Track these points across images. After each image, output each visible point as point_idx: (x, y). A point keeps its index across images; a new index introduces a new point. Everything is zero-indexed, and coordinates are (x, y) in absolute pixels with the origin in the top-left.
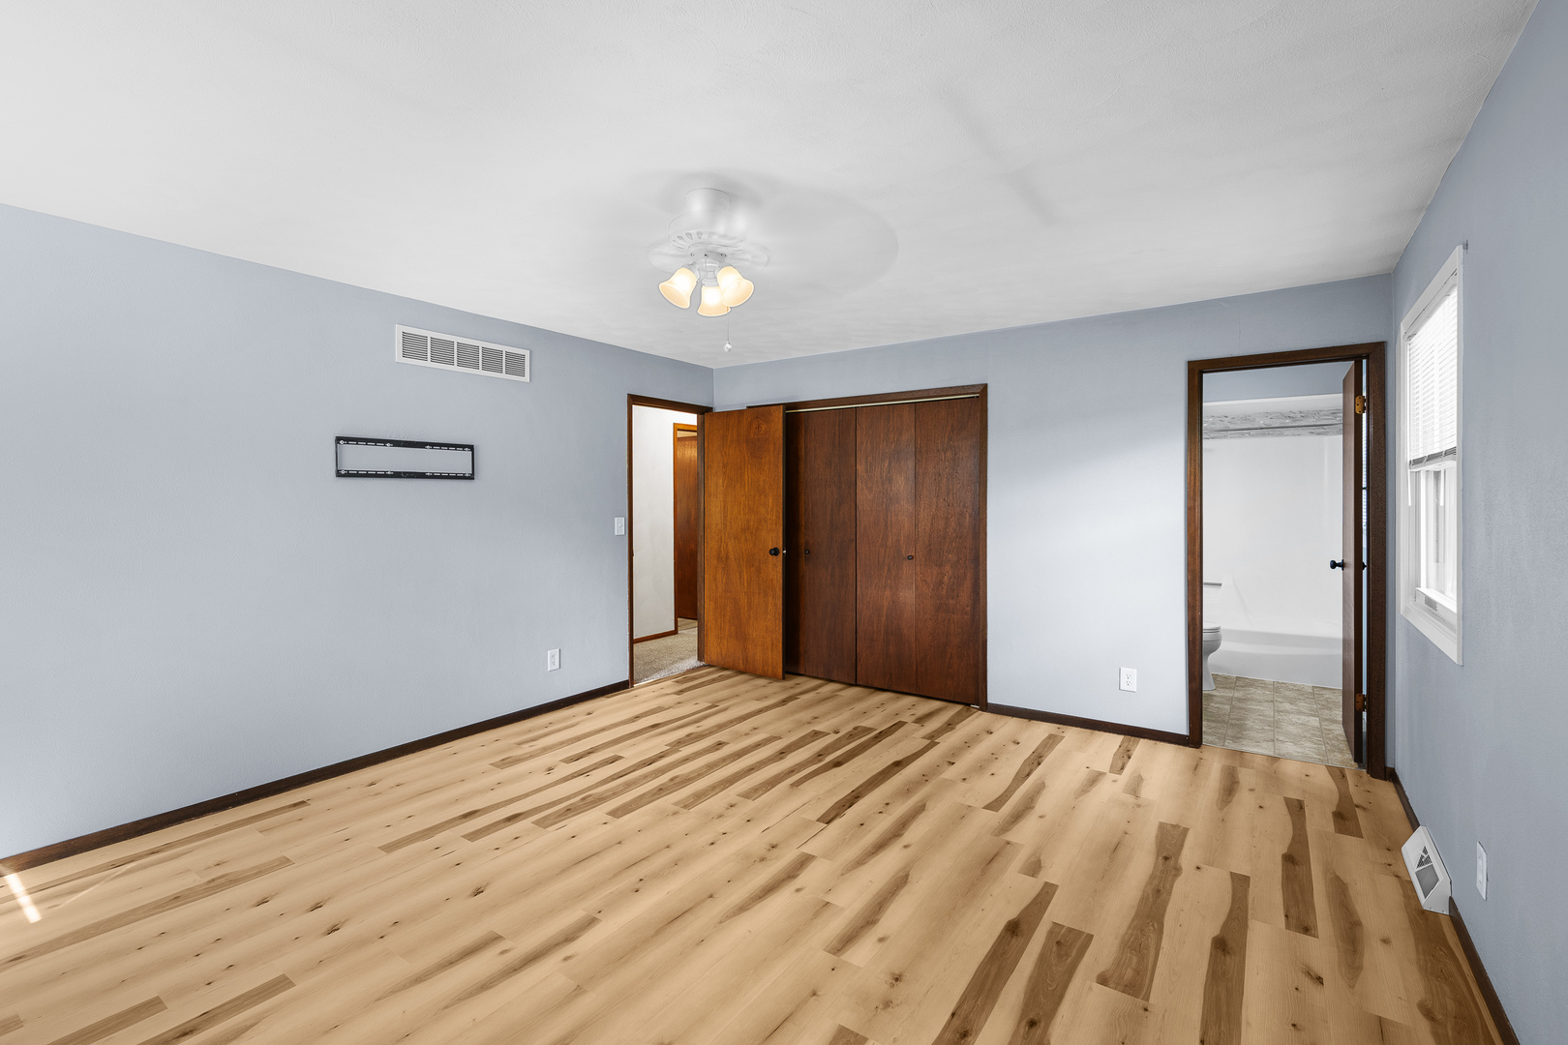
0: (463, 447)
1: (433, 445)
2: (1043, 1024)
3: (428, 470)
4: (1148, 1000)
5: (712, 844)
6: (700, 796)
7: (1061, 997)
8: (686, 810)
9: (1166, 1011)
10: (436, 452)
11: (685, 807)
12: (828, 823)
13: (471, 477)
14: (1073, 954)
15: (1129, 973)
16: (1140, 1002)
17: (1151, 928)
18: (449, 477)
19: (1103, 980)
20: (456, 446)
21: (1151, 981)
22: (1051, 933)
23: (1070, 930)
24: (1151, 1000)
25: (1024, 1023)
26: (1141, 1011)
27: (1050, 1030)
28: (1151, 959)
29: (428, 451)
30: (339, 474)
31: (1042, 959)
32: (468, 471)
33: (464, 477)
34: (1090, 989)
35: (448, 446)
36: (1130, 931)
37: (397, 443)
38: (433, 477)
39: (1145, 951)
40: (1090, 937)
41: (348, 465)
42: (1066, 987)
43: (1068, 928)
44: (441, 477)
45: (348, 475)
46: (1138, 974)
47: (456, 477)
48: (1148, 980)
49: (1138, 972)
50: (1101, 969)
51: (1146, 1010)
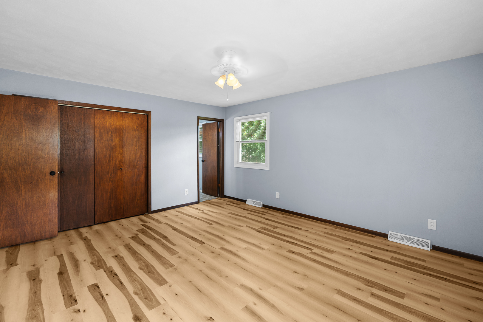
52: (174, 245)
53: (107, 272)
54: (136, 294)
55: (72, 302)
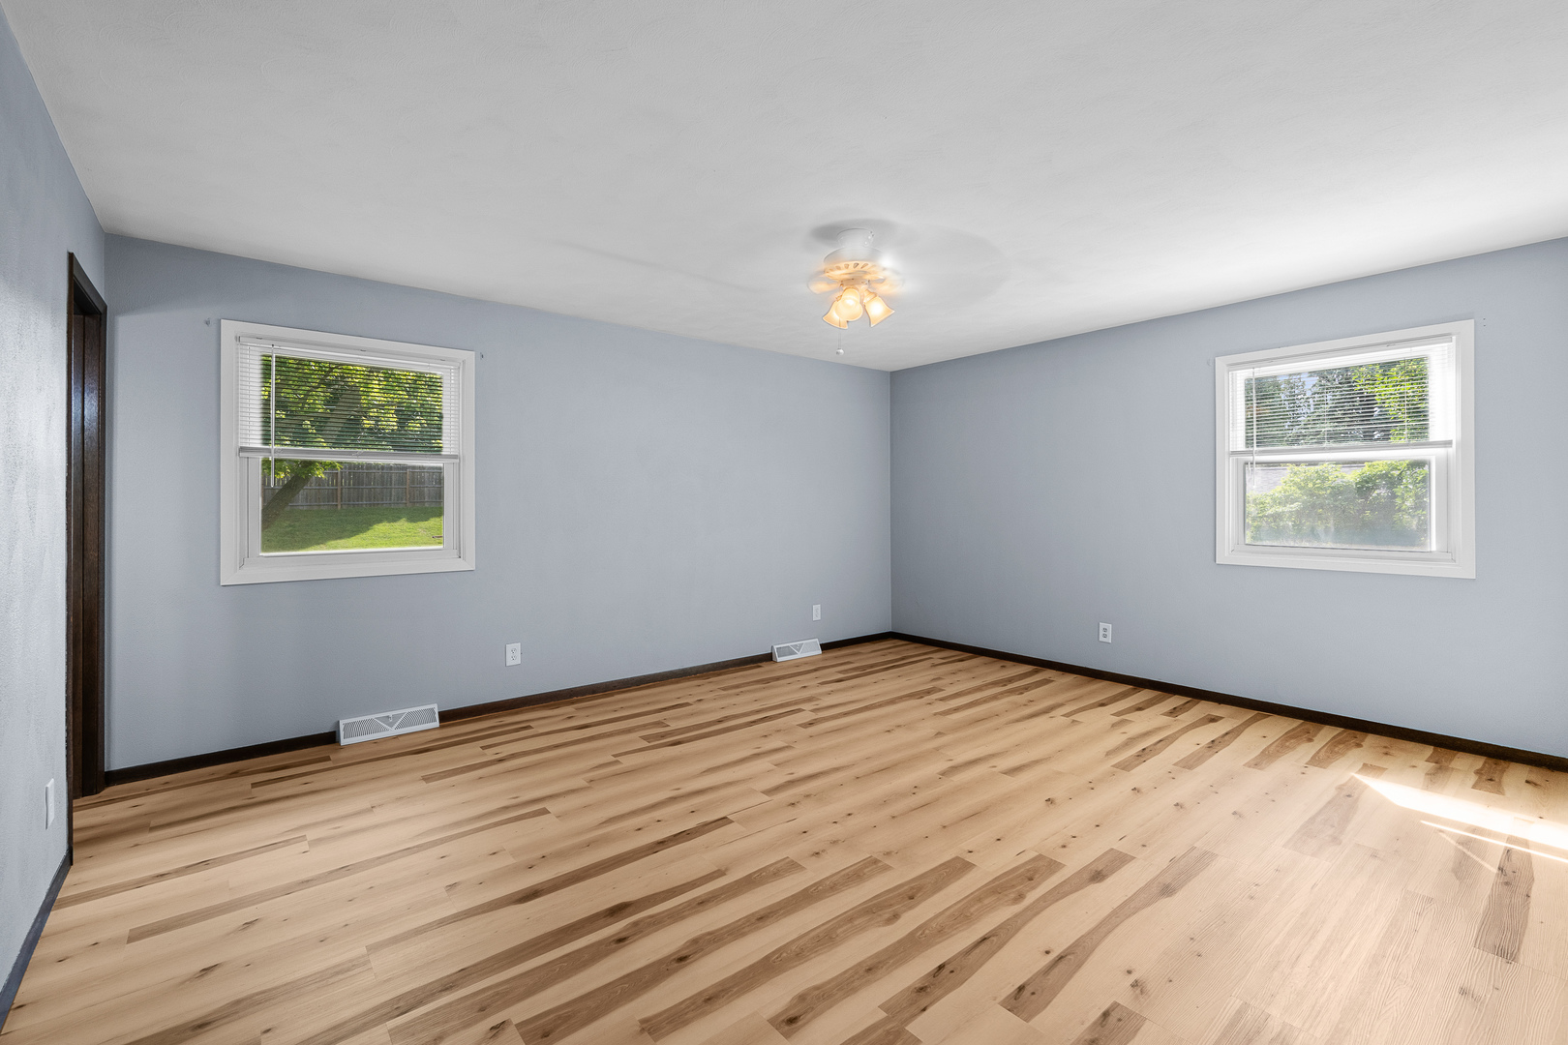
5: (849, 815)
6: (855, 876)
8: (875, 856)
11: (876, 861)
12: (725, 818)
52: (719, 873)
53: (923, 1003)
54: (1021, 897)
55: (1115, 1020)
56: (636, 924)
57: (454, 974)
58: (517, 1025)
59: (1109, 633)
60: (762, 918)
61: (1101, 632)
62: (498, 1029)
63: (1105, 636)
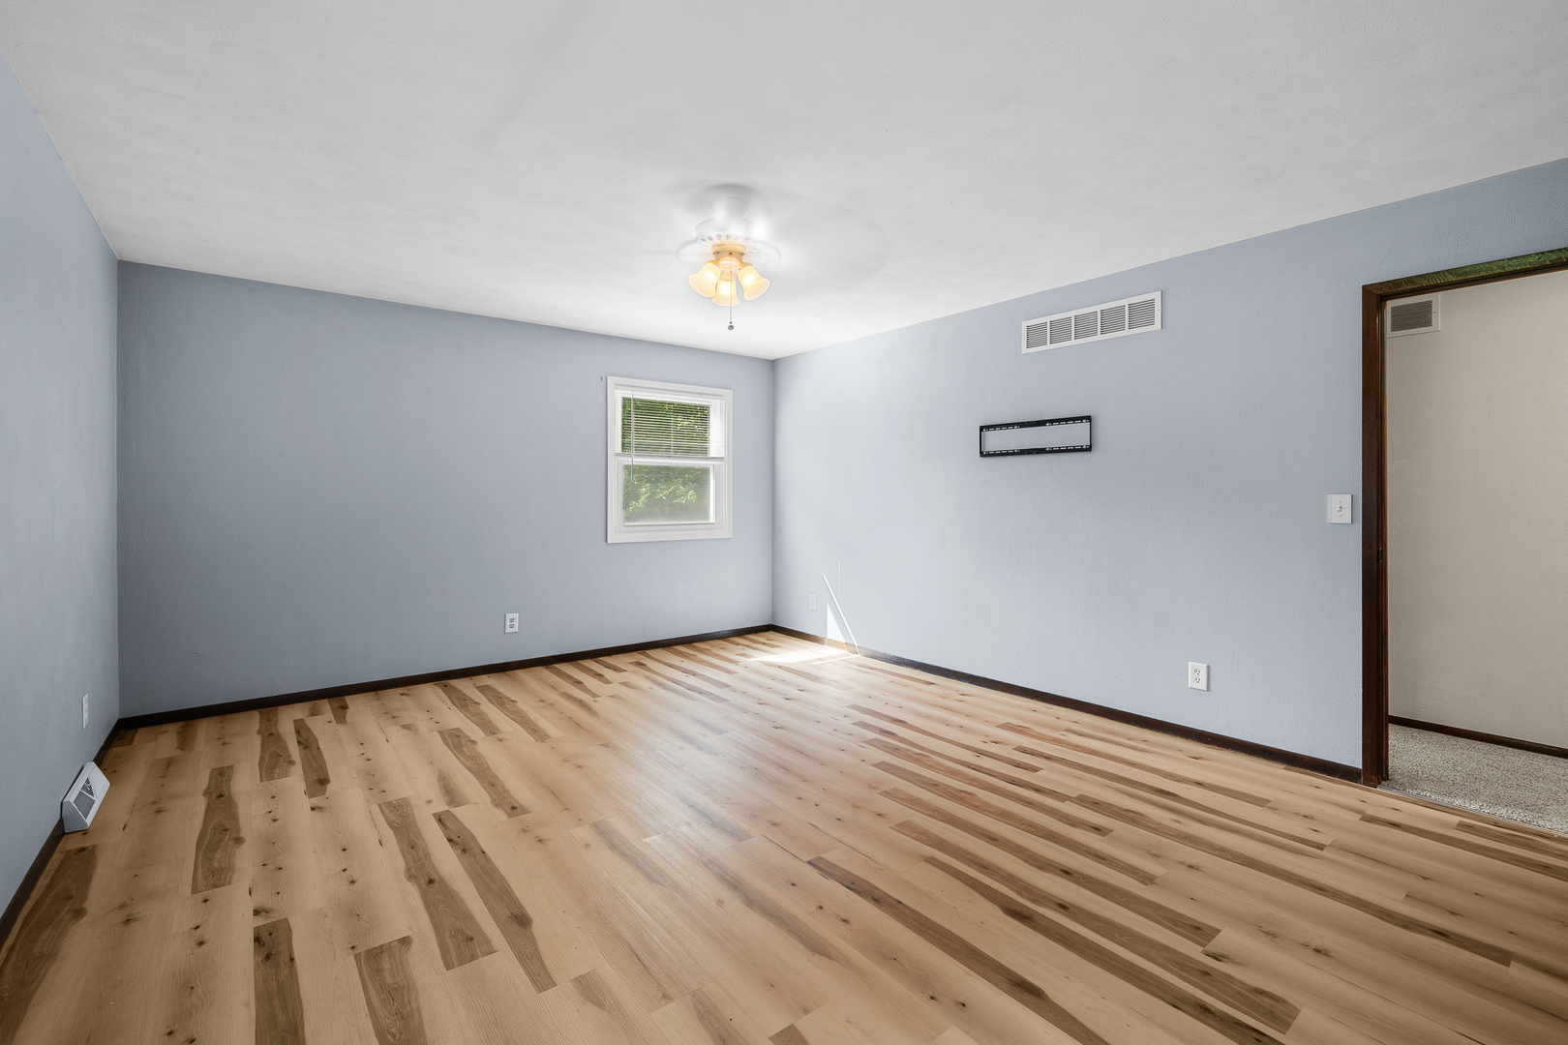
0: (1081, 419)
1: (1052, 422)
2: (424, 886)
3: (1048, 446)
4: (355, 956)
7: (427, 907)
9: (334, 960)
10: (1056, 427)
13: (1089, 449)
14: (449, 941)
15: (386, 964)
16: (361, 949)
17: (393, 1030)
18: (1067, 450)
19: (405, 942)
20: (1074, 419)
21: (361, 974)
22: (487, 941)
23: (473, 958)
24: (352, 958)
25: (437, 878)
26: (356, 944)
27: (416, 886)
28: (372, 993)
29: (1048, 428)
30: (982, 454)
31: (469, 918)
32: (1086, 443)
33: (1082, 450)
34: (410, 928)
35: (1066, 420)
36: (414, 1005)
37: (1022, 425)
38: (1052, 451)
39: (385, 996)
40: (448, 966)
41: (989, 447)
42: (431, 915)
43: (477, 958)
44: (1060, 451)
45: (989, 455)
46: (377, 970)
47: (1074, 450)
48: (365, 971)
49: (378, 971)
50: (415, 947)
51: (353, 948)
56: (1035, 901)
57: (1182, 1010)
58: (1204, 947)
59: (516, 623)
60: (993, 839)
61: (508, 623)
62: (1217, 957)
63: (512, 626)
